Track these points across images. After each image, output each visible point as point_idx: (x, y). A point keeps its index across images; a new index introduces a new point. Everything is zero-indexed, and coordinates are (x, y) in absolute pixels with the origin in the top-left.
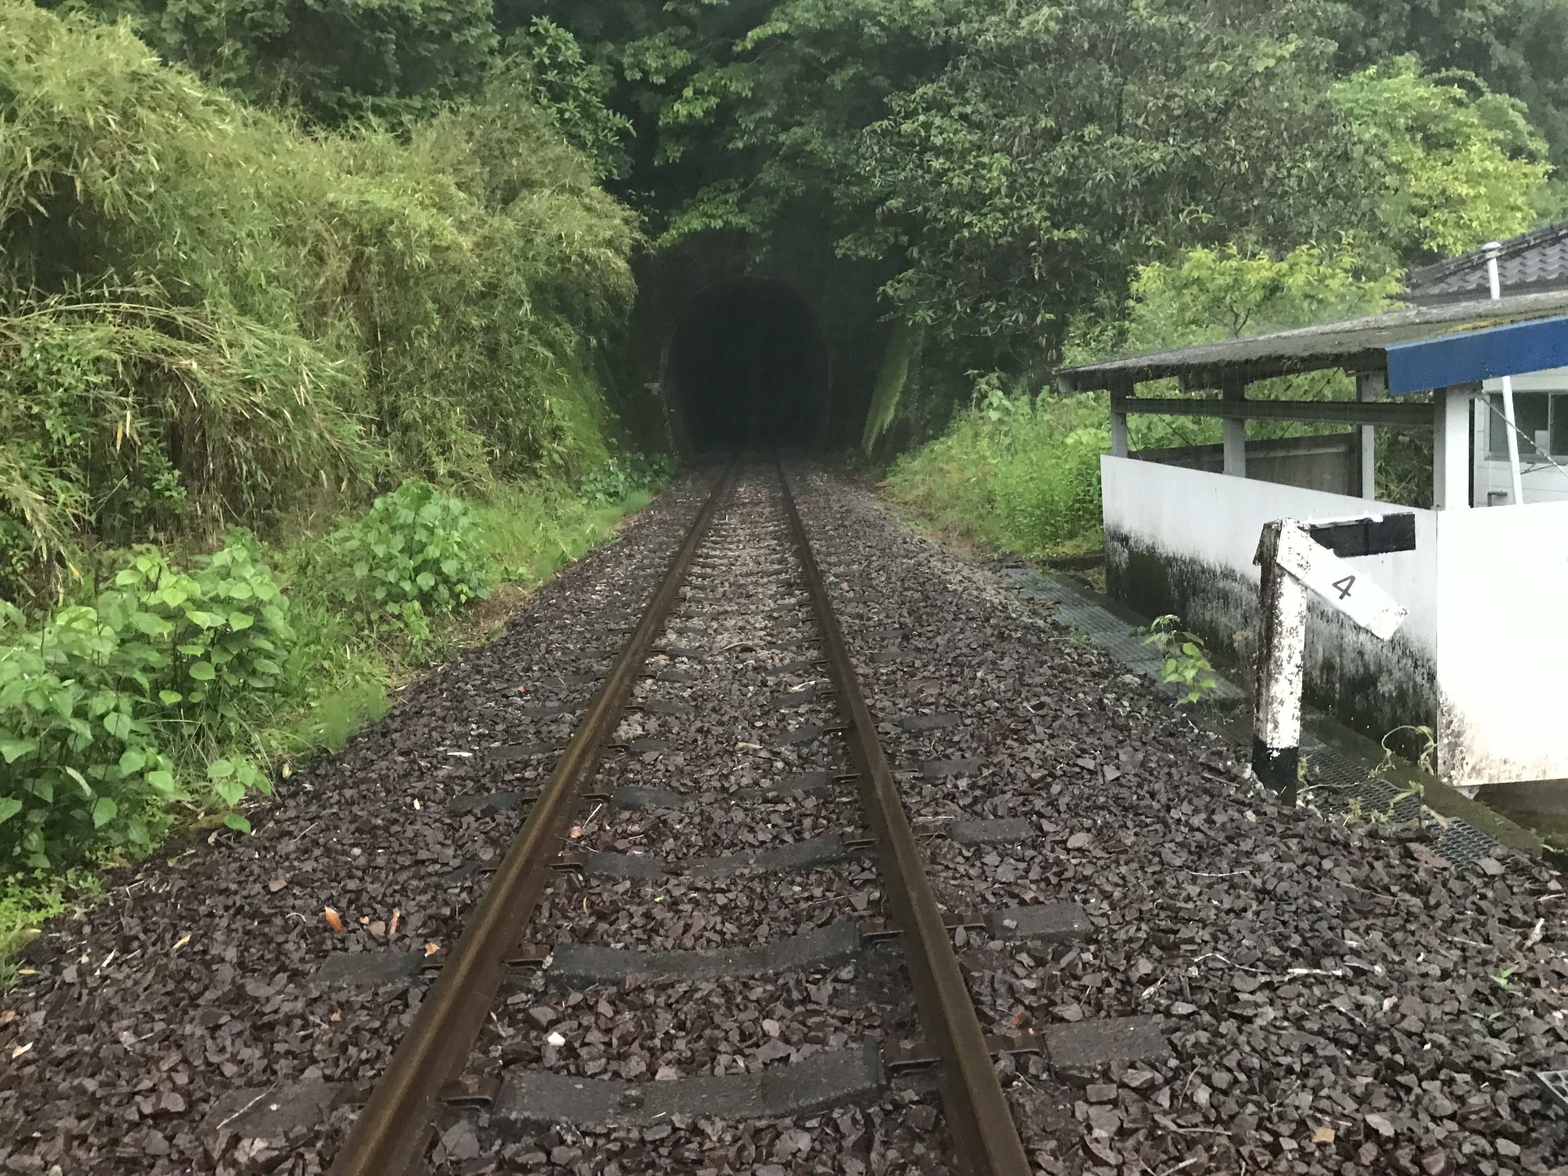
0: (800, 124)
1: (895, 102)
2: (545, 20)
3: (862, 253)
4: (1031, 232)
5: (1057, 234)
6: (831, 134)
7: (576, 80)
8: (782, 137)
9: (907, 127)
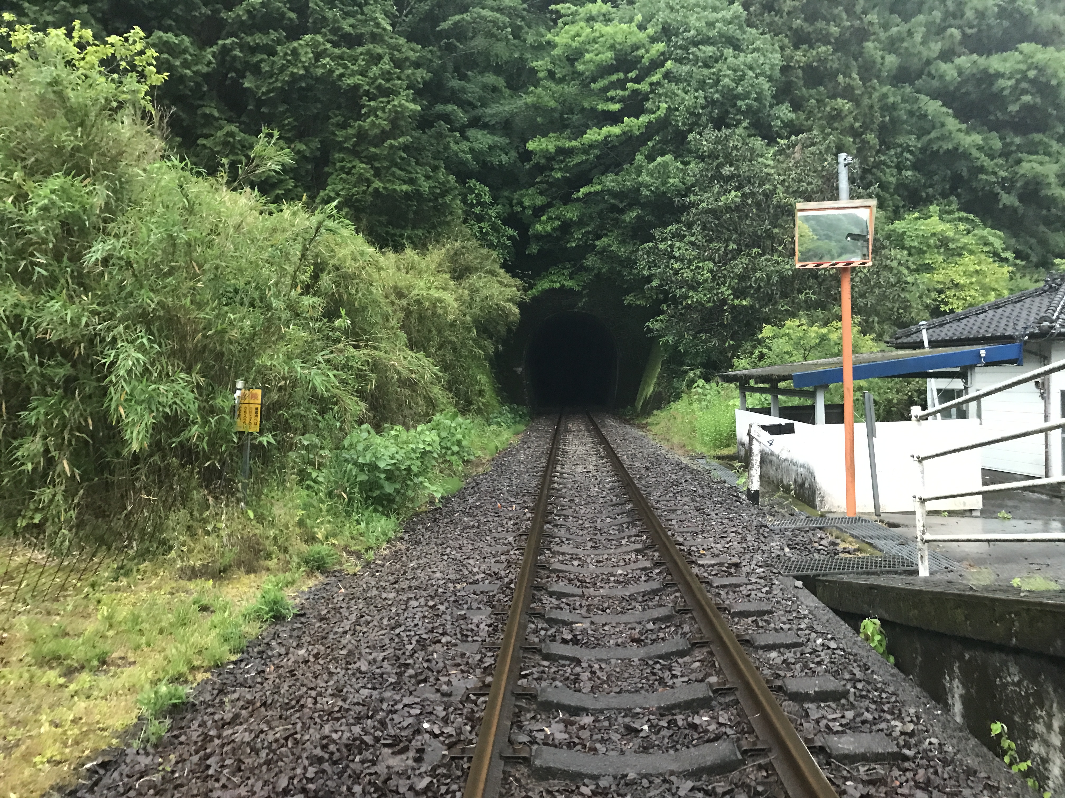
0: (606, 235)
1: (657, 233)
2: (473, 181)
3: (638, 303)
4: (724, 302)
5: (736, 302)
6: (623, 242)
7: (490, 212)
8: (597, 243)
9: (662, 246)
